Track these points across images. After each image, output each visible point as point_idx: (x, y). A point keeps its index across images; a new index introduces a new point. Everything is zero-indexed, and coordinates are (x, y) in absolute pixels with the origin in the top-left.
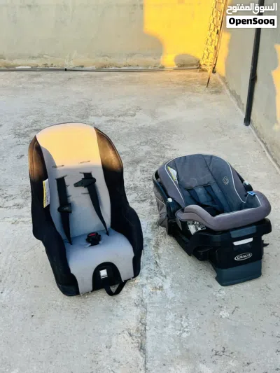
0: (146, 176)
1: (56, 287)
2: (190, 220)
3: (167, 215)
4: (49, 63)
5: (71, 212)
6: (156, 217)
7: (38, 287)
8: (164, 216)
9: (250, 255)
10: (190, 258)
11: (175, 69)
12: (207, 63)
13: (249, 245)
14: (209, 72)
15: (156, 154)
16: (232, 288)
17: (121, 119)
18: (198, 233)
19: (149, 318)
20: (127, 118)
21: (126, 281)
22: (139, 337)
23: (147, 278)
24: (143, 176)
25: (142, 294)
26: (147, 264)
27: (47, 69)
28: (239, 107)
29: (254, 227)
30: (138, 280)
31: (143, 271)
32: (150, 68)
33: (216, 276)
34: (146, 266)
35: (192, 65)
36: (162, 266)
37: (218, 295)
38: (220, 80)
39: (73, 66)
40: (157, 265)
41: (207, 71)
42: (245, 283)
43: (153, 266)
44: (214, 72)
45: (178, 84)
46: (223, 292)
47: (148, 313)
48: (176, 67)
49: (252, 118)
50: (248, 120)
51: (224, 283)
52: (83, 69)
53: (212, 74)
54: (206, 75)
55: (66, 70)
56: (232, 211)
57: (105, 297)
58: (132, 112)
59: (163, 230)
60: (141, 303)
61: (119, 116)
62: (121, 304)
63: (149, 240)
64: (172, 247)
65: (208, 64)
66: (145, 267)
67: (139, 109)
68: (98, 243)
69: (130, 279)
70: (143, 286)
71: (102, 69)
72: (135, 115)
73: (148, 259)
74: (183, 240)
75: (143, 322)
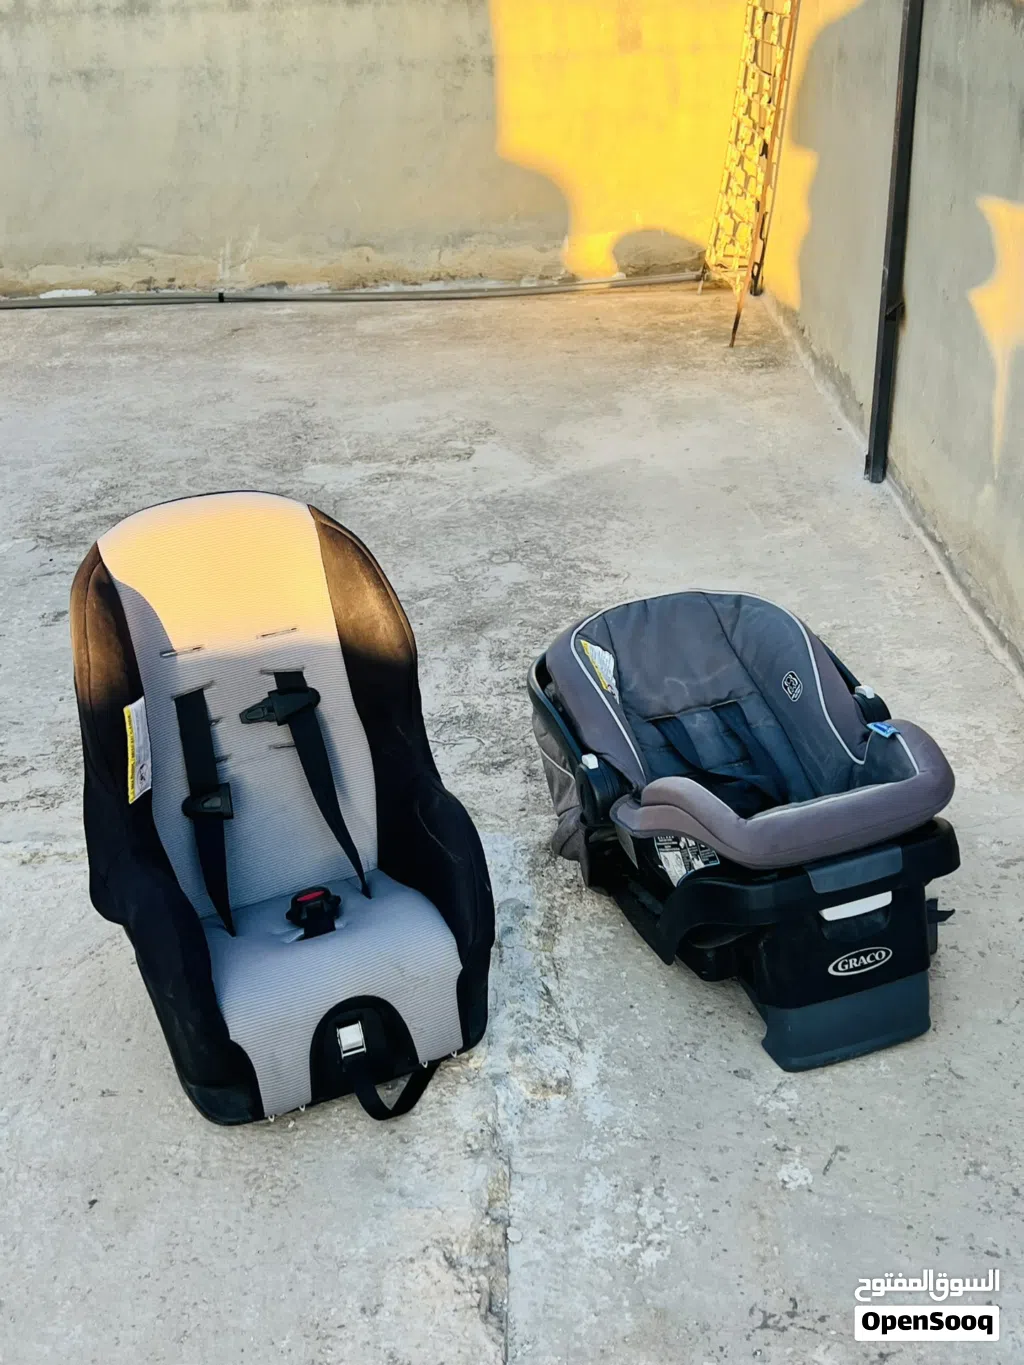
0: (509, 674)
1: (181, 1092)
2: (665, 833)
3: (583, 819)
4: (161, 278)
5: (231, 817)
6: (546, 825)
7: (112, 1094)
8: (572, 822)
9: (883, 955)
10: (671, 971)
11: (616, 285)
12: (730, 259)
13: (880, 919)
14: (737, 291)
15: (548, 593)
16: (825, 1077)
17: (420, 468)
18: (693, 877)
19: (519, 1198)
20: (440, 467)
21: (435, 1065)
22: (484, 1270)
23: (513, 1051)
24: (498, 677)
25: (495, 1112)
26: (513, 999)
27: (153, 297)
28: (847, 414)
29: (898, 850)
30: (481, 1058)
31: (500, 1023)
32: (524, 284)
33: (762, 1035)
34: (511, 1007)
35: (678, 267)
36: (566, 1004)
37: (773, 1105)
38: (780, 321)
39: (249, 284)
40: (551, 1001)
41: (729, 288)
42: (872, 1059)
43: (533, 1007)
44: (756, 290)
45: (627, 337)
46: (790, 1094)
47: (516, 1181)
48: (619, 276)
49: (892, 453)
50: (878, 463)
51: (795, 1061)
52: (284, 293)
53: (750, 298)
54: (728, 304)
55: (221, 298)
56: (816, 794)
57: (359, 1125)
58: (460, 444)
59: (570, 870)
60: (490, 1144)
61: (414, 460)
62: (418, 1148)
63: (521, 910)
64: (604, 933)
65: (735, 263)
66: (506, 1011)
67: (485, 430)
68: (332, 928)
69: (448, 1057)
70: (496, 1079)
71: (351, 291)
72: (470, 455)
73: (516, 981)
74: (643, 906)
75: (498, 1213)
